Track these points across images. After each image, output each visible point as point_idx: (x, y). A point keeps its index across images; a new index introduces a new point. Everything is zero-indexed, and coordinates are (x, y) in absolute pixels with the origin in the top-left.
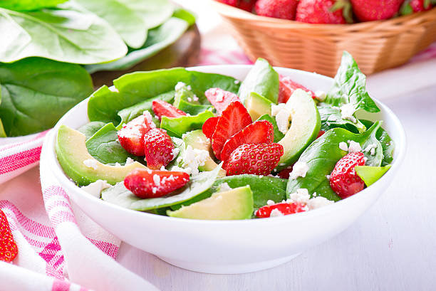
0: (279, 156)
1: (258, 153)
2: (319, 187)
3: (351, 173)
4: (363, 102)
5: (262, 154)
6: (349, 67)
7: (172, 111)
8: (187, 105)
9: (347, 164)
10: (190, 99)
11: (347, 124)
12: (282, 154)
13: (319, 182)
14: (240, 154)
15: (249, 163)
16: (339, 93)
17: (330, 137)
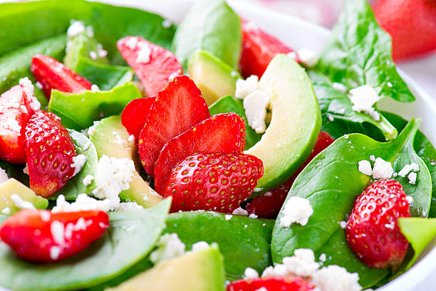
0: (256, 179)
1: (223, 172)
2: (327, 244)
3: (387, 226)
4: (390, 85)
5: (229, 175)
6: (360, 17)
7: (68, 79)
8: (89, 66)
10: (93, 55)
11: (365, 124)
12: (260, 175)
13: (328, 233)
14: (191, 173)
15: (206, 190)
16: (344, 61)
17: (344, 150)
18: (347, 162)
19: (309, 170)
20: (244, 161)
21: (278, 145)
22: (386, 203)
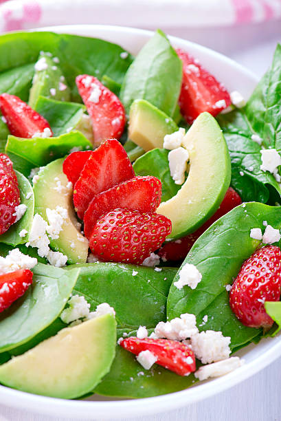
0: (164, 236)
1: (135, 232)
2: (211, 305)
3: (259, 300)
5: (140, 235)
9: (255, 281)
10: (53, 91)
12: (167, 233)
13: (214, 295)
14: (109, 230)
15: (120, 247)
16: (263, 115)
17: (239, 219)
18: (241, 230)
19: (208, 234)
20: (155, 222)
21: (190, 202)
22: (263, 277)
